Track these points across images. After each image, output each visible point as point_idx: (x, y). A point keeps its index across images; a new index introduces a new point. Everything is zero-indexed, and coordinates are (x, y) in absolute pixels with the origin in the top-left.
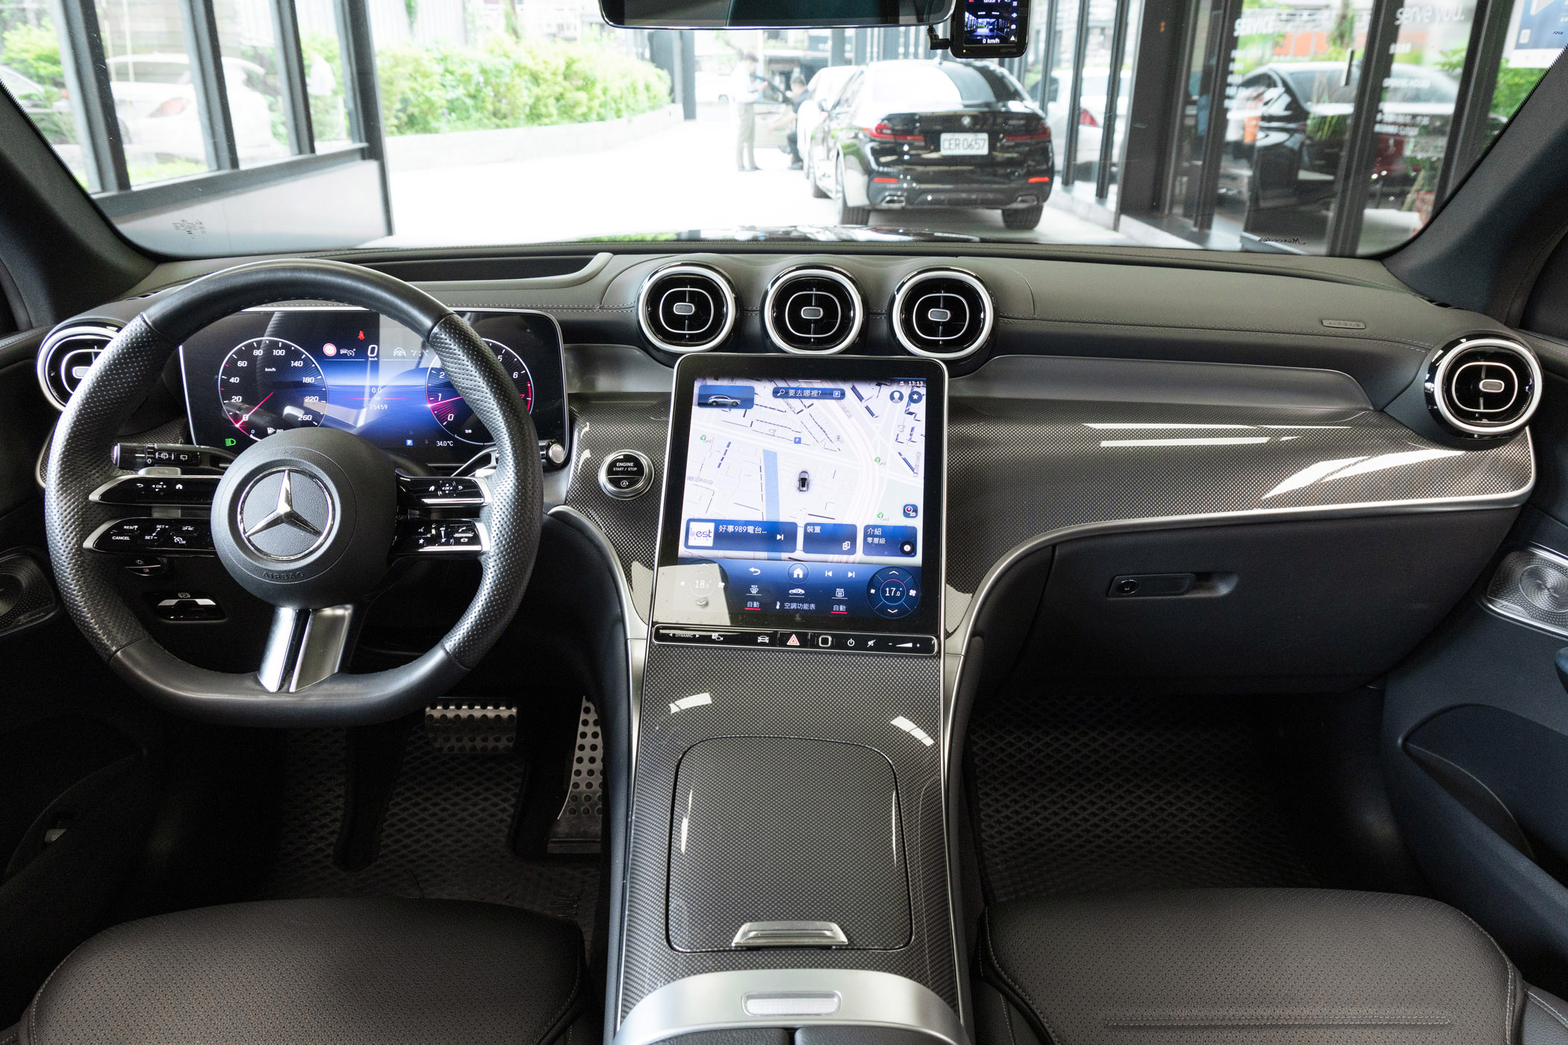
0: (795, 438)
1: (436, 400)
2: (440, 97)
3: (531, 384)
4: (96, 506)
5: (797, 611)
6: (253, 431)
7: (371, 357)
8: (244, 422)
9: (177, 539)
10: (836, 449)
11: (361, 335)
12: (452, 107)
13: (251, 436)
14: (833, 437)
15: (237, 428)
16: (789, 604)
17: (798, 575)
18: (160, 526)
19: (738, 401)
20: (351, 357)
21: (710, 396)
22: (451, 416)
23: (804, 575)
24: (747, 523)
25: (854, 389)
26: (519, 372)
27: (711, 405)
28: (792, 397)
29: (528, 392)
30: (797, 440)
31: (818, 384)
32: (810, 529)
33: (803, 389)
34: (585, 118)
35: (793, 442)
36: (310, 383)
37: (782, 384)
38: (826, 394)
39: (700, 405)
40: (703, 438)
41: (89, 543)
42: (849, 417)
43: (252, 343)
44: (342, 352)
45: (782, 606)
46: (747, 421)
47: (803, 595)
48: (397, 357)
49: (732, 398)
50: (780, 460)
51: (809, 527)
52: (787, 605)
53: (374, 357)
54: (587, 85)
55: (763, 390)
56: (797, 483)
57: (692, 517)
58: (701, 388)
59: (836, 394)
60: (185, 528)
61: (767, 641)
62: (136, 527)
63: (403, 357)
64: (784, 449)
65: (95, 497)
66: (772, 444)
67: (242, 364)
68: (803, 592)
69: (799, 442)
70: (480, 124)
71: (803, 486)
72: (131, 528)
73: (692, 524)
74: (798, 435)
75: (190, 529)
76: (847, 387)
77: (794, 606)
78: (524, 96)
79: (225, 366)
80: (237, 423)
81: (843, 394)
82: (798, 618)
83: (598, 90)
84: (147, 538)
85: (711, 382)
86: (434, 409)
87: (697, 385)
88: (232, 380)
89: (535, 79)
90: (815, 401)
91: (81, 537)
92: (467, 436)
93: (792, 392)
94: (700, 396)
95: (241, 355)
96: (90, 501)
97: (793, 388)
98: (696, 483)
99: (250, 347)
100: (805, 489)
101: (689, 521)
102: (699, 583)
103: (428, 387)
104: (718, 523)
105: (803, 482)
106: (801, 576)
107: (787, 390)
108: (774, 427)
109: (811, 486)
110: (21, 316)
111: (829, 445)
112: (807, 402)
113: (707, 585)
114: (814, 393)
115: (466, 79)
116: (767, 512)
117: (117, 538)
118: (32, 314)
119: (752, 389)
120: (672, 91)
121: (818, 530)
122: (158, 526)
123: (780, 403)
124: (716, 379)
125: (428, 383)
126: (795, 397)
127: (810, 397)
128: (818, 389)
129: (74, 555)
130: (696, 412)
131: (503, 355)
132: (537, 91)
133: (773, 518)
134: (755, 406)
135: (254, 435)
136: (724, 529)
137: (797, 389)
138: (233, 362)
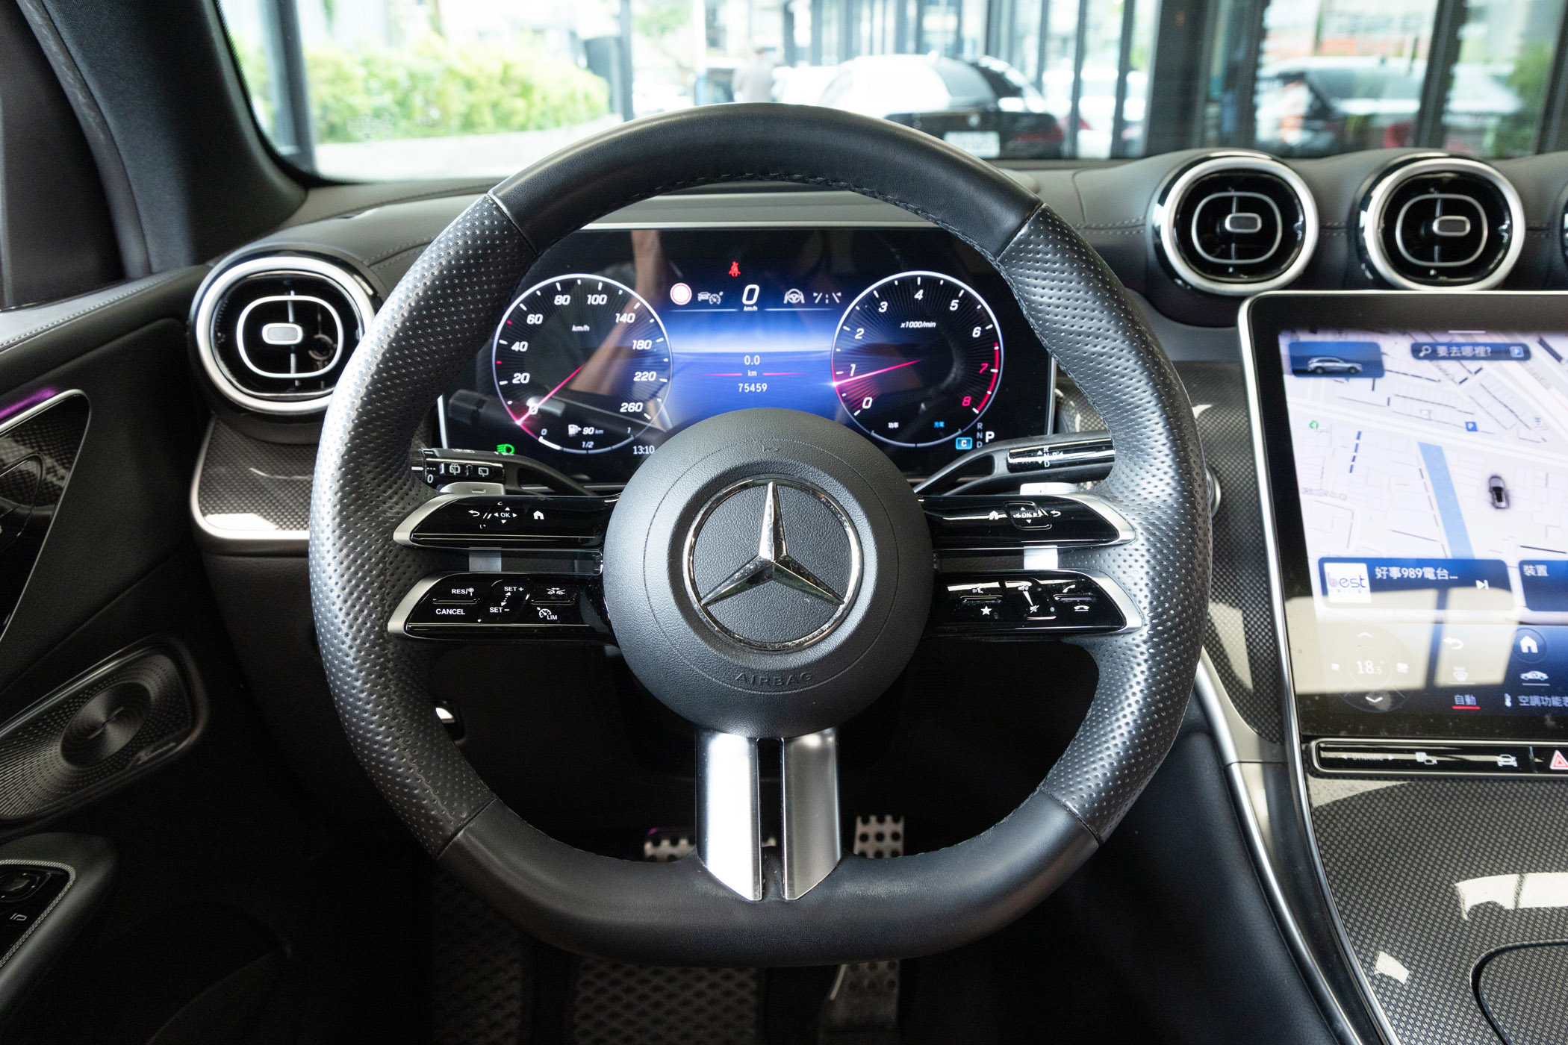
0: (1467, 423)
1: (847, 375)
2: (363, 103)
3: (1000, 347)
4: (404, 551)
5: (1544, 710)
6: (544, 432)
7: (748, 306)
8: (530, 415)
9: (543, 612)
10: (1539, 439)
11: (735, 270)
12: (378, 114)
13: (541, 440)
14: (1531, 423)
15: (518, 428)
16: (1526, 698)
17: (1529, 648)
18: (510, 589)
19: (1358, 367)
20: (715, 305)
21: (1309, 358)
22: (868, 402)
23: (1539, 647)
24: (1421, 563)
25: (1542, 343)
26: (983, 328)
27: (1314, 373)
28: (1444, 358)
29: (994, 359)
30: (1471, 426)
31: (1482, 337)
32: (1529, 571)
33: (1459, 345)
34: (523, 128)
35: (1465, 430)
36: (644, 350)
37: (1423, 338)
38: (1499, 353)
39: (1300, 372)
40: (1313, 425)
41: (396, 624)
42: (1547, 387)
43: (553, 285)
44: (702, 296)
45: (1514, 701)
46: (1379, 397)
47: (1546, 681)
48: (789, 305)
49: (1346, 361)
50: (1450, 458)
51: (1526, 568)
52: (1524, 700)
53: (752, 306)
54: (525, 90)
55: (1395, 348)
56: (1487, 496)
57: (1325, 555)
58: (1292, 346)
59: (1516, 351)
60: (552, 592)
61: (1515, 764)
62: (471, 590)
63: (799, 304)
64: (1452, 440)
65: (402, 534)
66: (1434, 436)
67: (534, 319)
68: (1545, 676)
69: (1474, 429)
70: (408, 134)
71: (1500, 499)
72: (463, 592)
73: (1327, 566)
74: (1470, 418)
75: (560, 593)
76: (1531, 342)
77: (1535, 701)
78: (457, 102)
79: (506, 323)
80: (519, 417)
81: (1527, 355)
82: (1549, 722)
83: (536, 97)
84: (493, 610)
85: (1305, 337)
86: (841, 390)
87: (1284, 344)
88: (517, 347)
89: (469, 85)
90: (1484, 364)
91: (383, 612)
92: (892, 434)
93: (1442, 351)
94: (1294, 360)
95: (534, 305)
96: (396, 543)
97: (1442, 344)
98: (1318, 498)
99: (551, 291)
100: (1503, 504)
101: (1322, 562)
102: (1364, 667)
103: (836, 354)
104: (1372, 563)
105: (1498, 494)
106: (1535, 650)
107: (1434, 347)
108: (1429, 406)
109: (1512, 500)
110: (133, 253)
111: (1524, 433)
112: (1473, 365)
113: (1378, 668)
114: (1480, 351)
115: (392, 85)
116: (1450, 542)
117: (444, 612)
118: (153, 250)
119: (1375, 347)
120: (611, 102)
121: (1542, 571)
122: (506, 589)
123: (1427, 367)
124: (1314, 330)
125: (836, 347)
126: (1449, 357)
127: (1474, 358)
128: (1485, 345)
129: (373, 646)
130: (1292, 383)
131: (960, 299)
132: (471, 98)
133: (1462, 554)
134: (1387, 374)
135: (545, 438)
136: (1385, 573)
137: (1449, 345)
138: (519, 316)
